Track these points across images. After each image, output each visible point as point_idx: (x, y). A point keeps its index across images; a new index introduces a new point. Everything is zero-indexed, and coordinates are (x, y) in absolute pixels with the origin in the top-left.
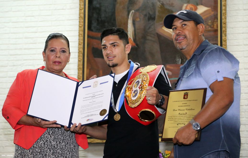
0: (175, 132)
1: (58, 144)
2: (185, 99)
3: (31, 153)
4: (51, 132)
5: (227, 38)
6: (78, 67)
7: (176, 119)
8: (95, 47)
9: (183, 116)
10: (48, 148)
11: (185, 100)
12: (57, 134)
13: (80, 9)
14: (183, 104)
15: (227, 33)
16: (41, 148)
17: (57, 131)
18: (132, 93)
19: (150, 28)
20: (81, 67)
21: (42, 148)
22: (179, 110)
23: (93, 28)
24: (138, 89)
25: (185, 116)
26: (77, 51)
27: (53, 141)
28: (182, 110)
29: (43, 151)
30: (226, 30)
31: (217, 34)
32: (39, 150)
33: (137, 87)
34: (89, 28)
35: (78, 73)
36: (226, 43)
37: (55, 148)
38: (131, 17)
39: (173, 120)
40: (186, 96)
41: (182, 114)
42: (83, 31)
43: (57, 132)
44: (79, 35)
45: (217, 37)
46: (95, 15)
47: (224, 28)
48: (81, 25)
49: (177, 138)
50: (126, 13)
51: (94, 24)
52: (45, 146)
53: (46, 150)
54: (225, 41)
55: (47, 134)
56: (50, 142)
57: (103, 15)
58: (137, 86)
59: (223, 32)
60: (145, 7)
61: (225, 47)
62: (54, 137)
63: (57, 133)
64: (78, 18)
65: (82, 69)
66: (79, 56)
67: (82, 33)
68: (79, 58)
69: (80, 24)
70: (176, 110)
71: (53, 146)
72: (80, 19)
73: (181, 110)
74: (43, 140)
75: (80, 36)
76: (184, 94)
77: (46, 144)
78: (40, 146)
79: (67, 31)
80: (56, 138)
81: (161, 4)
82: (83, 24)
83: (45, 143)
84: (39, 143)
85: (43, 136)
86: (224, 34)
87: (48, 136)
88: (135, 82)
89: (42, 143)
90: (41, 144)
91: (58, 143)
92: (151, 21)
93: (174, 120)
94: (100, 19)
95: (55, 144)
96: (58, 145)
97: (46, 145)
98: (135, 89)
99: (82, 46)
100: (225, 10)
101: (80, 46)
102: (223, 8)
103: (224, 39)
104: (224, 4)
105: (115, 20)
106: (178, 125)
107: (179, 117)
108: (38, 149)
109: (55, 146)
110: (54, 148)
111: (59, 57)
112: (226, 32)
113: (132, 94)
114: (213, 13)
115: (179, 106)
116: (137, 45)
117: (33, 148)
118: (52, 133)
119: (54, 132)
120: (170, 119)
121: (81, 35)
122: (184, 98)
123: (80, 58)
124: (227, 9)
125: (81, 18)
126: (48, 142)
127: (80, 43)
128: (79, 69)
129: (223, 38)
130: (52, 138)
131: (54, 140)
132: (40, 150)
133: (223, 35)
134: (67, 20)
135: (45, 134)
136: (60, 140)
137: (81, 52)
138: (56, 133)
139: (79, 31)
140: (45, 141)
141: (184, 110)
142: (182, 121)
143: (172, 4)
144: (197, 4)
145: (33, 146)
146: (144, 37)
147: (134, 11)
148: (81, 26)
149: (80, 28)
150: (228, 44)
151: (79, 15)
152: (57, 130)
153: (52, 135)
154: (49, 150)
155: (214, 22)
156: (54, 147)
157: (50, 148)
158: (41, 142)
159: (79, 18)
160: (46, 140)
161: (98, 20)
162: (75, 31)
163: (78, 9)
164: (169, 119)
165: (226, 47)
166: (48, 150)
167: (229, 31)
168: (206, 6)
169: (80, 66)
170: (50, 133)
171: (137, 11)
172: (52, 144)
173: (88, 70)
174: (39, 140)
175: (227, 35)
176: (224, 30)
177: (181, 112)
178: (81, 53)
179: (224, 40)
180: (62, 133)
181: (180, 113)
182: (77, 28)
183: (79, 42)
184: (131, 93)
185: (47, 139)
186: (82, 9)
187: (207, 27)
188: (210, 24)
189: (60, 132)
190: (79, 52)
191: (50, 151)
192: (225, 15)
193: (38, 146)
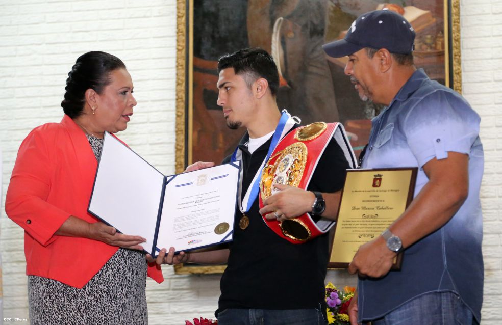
0: (354, 251)
2: (377, 187)
3: (88, 293)
5: (462, 69)
6: (176, 127)
7: (357, 226)
8: (208, 88)
9: (370, 221)
10: (120, 285)
11: (376, 189)
13: (179, 17)
14: (371, 196)
15: (462, 58)
16: (108, 283)
19: (313, 50)
20: (183, 127)
21: (110, 283)
22: (364, 208)
23: (203, 52)
25: (374, 221)
26: (174, 97)
27: (129, 270)
28: (369, 209)
29: (112, 289)
30: (460, 52)
31: (443, 62)
32: (105, 287)
35: (176, 140)
36: (460, 77)
37: (129, 285)
38: (277, 30)
39: (351, 228)
40: (378, 181)
41: (368, 217)
42: (185, 58)
44: (177, 67)
45: (444, 67)
46: (208, 28)
47: (456, 48)
48: (181, 46)
49: (358, 264)
50: (268, 23)
51: (207, 45)
52: (115, 279)
53: (117, 287)
54: (459, 74)
55: (120, 257)
56: (124, 272)
59: (453, 56)
60: (304, 10)
61: (459, 84)
62: (129, 262)
64: (175, 34)
65: (184, 132)
66: (177, 107)
67: (183, 62)
68: (178, 111)
69: (178, 45)
70: (359, 209)
72: (178, 36)
73: (367, 209)
74: (112, 268)
75: (180, 67)
76: (374, 177)
78: (107, 279)
79: (153, 59)
80: (133, 264)
81: (335, 4)
82: (184, 44)
83: (116, 274)
84: (104, 274)
85: (113, 260)
86: (456, 60)
89: (110, 273)
90: (109, 276)
92: (315, 38)
93: (353, 228)
94: (217, 36)
97: (116, 277)
99: (183, 87)
100: (458, 14)
101: (179, 86)
102: (454, 11)
103: (456, 70)
105: (246, 36)
106: (360, 237)
107: (363, 221)
108: (102, 285)
112: (460, 56)
114: (434, 20)
115: (363, 201)
116: (290, 83)
117: (92, 282)
118: (127, 255)
120: (346, 226)
121: (182, 65)
122: (374, 185)
123: (180, 110)
125: (180, 34)
127: (180, 82)
128: (177, 132)
129: (454, 68)
130: (127, 265)
132: (107, 287)
133: (454, 62)
134: (154, 37)
135: (116, 257)
137: (181, 98)
139: (177, 58)
140: (115, 270)
141: (373, 209)
142: (369, 231)
143: (356, 4)
144: (404, 5)
145: (92, 279)
147: (284, 18)
148: (180, 48)
149: (180, 53)
150: (464, 79)
151: (177, 28)
155: (436, 37)
158: (108, 272)
159: (177, 33)
160: (118, 268)
161: (213, 37)
162: (169, 58)
163: (174, 17)
164: (343, 226)
165: (461, 86)
167: (465, 54)
168: (421, 7)
169: (179, 127)
171: (288, 18)
173: (196, 133)
174: (105, 267)
175: (462, 62)
176: (457, 54)
177: (367, 213)
178: (182, 101)
179: (457, 72)
181: (364, 215)
182: (173, 53)
183: (178, 79)
184: (272, 180)
185: (120, 265)
186: (182, 17)
187: (424, 47)
188: (428, 41)
190: (177, 100)
193: (103, 279)
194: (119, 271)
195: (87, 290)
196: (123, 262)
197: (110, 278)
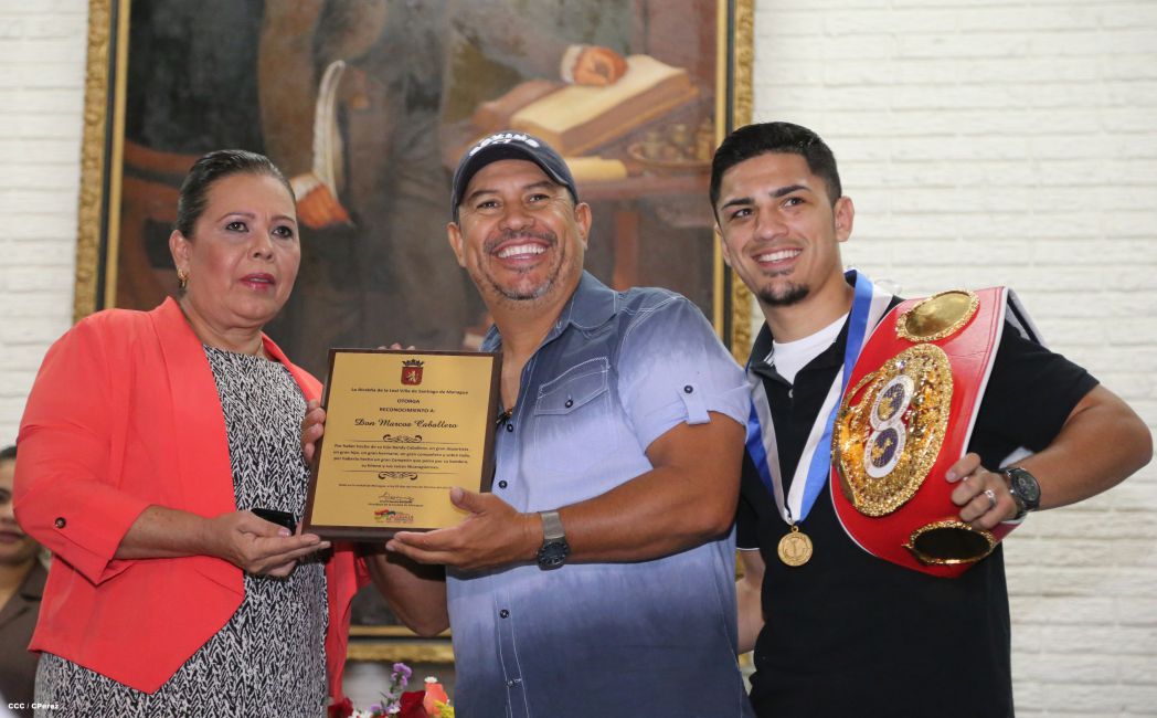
1: (265, 679)
4: (241, 620)
8: (157, 218)
10: (224, 697)
12: (266, 631)
13: (92, 44)
16: (191, 691)
17: (268, 617)
18: (868, 444)
19: (413, 144)
21: (198, 691)
23: (148, 131)
24: (898, 426)
27: (249, 661)
29: (201, 707)
32: (185, 702)
33: (891, 416)
34: (134, 131)
37: (254, 696)
38: (329, 89)
43: (266, 621)
44: (83, 162)
46: (162, 74)
48: (96, 114)
50: (310, 72)
51: (158, 114)
52: (211, 683)
53: (217, 702)
57: (199, 76)
58: (892, 410)
60: (394, 47)
62: (251, 642)
63: (268, 625)
69: (89, 111)
71: (248, 686)
75: (90, 163)
77: (218, 676)
78: (189, 682)
80: (261, 649)
81: (469, 39)
82: (102, 109)
83: (214, 671)
87: (229, 637)
88: (884, 391)
89: (198, 667)
90: (195, 674)
91: (267, 672)
92: (418, 114)
94: (184, 94)
95: (256, 678)
96: (268, 681)
97: (215, 679)
98: (884, 426)
100: (749, 82)
102: (739, 72)
104: (742, 55)
105: (253, 98)
108: (178, 696)
109: (255, 686)
110: (250, 693)
111: (269, 257)
113: (867, 449)
114: (695, 91)
116: (354, 217)
118: (244, 626)
119: (253, 618)
121: (95, 159)
124: (757, 79)
126: (227, 666)
127: (88, 198)
130: (245, 648)
131: (251, 656)
132: (189, 702)
136: (278, 660)
138: (261, 624)
139: (85, 141)
140: (211, 660)
143: (517, 43)
144: (628, 51)
146: (389, 185)
147: (347, 62)
148: (93, 117)
149: (91, 129)
152: (268, 611)
153: (245, 634)
154: (227, 705)
155: (698, 130)
156: (252, 689)
157: (233, 694)
158: (192, 666)
161: (174, 96)
163: (82, 41)
166: (226, 702)
168: (666, 60)
170: (236, 622)
171: (357, 63)
172: (244, 674)
180: (287, 626)
183: (83, 192)
184: (864, 444)
185: (223, 649)
186: (101, 43)
187: (671, 151)
188: (679, 139)
189: (278, 618)
191: (233, 709)
192: (745, 103)
193: (180, 683)
194: (220, 663)
195: (140, 708)
196: (233, 641)
197: (199, 680)
